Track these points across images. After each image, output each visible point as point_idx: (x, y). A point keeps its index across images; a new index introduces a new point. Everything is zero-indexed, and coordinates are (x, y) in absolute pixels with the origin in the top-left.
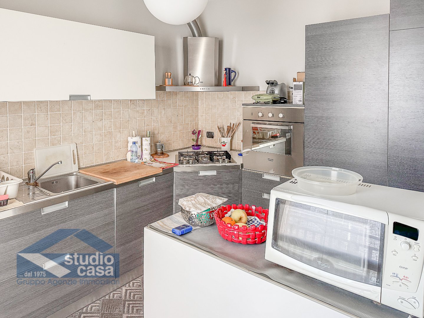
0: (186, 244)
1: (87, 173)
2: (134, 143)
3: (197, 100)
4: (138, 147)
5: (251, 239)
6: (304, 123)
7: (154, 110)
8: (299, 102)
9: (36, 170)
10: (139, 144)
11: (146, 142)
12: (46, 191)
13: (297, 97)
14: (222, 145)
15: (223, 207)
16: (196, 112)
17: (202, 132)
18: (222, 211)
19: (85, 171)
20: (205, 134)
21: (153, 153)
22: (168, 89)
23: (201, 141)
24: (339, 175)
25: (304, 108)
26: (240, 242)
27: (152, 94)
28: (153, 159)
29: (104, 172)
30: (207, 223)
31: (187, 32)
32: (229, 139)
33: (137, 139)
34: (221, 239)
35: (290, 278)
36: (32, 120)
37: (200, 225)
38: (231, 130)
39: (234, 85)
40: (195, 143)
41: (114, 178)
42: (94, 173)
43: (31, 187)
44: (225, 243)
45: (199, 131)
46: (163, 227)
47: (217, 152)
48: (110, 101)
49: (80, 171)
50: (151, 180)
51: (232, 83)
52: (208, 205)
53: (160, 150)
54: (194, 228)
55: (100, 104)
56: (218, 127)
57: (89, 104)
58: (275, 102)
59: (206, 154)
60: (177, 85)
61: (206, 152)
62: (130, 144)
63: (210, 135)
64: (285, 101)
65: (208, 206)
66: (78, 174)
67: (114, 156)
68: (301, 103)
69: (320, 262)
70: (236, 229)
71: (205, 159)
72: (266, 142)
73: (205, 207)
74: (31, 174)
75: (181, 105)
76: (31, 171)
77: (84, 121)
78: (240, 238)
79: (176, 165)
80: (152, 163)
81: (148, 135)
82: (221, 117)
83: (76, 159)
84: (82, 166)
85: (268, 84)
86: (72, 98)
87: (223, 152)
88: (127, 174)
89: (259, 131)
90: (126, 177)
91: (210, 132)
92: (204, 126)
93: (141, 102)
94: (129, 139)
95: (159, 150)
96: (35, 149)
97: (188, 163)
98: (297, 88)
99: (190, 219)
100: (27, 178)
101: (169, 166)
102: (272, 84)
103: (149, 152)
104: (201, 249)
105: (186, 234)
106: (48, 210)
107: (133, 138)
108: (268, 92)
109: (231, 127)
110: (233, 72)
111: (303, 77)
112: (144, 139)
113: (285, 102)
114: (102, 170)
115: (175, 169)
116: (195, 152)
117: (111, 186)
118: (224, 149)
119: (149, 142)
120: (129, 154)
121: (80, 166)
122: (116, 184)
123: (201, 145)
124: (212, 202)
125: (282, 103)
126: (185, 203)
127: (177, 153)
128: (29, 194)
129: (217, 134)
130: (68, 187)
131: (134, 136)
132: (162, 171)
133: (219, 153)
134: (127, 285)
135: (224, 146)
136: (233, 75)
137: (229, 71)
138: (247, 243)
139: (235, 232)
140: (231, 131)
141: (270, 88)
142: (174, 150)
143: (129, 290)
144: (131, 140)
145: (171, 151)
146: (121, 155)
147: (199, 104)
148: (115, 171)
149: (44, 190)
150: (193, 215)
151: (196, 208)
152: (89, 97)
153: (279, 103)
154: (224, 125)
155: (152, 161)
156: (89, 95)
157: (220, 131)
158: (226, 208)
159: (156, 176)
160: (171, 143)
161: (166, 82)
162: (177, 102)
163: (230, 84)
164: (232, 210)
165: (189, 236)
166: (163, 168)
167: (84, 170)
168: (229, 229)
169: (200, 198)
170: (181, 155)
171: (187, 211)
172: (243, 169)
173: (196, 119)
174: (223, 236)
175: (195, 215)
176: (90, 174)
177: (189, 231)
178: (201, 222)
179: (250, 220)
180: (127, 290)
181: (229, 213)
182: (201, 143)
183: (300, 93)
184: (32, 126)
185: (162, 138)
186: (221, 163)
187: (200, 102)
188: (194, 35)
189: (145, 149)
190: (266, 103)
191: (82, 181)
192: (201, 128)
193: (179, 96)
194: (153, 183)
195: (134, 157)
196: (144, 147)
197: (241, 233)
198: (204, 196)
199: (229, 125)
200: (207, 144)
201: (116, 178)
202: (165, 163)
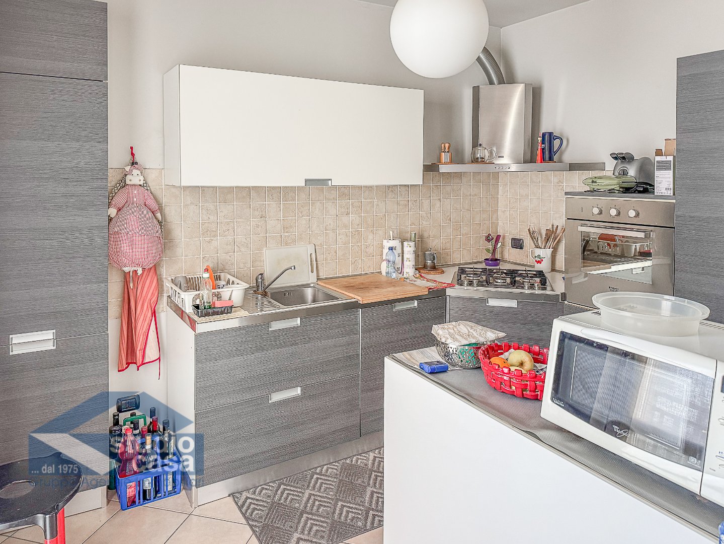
0: (434, 383)
1: (327, 286)
2: (391, 249)
3: (496, 186)
4: (397, 255)
5: (530, 391)
6: (674, 228)
7: (423, 201)
8: (666, 192)
9: (265, 275)
10: (399, 250)
11: (409, 249)
12: (276, 302)
13: (664, 181)
14: (536, 261)
15: (496, 345)
16: (493, 205)
17: (504, 238)
18: (494, 350)
19: (325, 283)
20: (509, 242)
21: (420, 266)
22: (443, 169)
23: (502, 253)
24: (675, 309)
25: (674, 201)
26: (512, 394)
27: (416, 177)
28: (418, 275)
29: (347, 285)
30: (470, 363)
31: (479, 77)
32: (549, 251)
33: (396, 243)
34: (486, 386)
35: (575, 446)
36: (262, 211)
37: (460, 364)
38: (552, 237)
39: (560, 161)
40: (489, 256)
41: (359, 294)
42: (335, 286)
43: (260, 297)
44: (492, 391)
45: (498, 237)
46: (409, 360)
47: (524, 272)
48: (360, 188)
49: (319, 282)
50: (411, 304)
51: (555, 158)
52: (474, 338)
53: (431, 262)
54: (450, 368)
55: (345, 191)
56: (529, 230)
57: (332, 192)
58: (627, 190)
59: (505, 273)
60: (461, 162)
61: (505, 270)
62: (386, 251)
63: (518, 244)
64: (644, 188)
65: (472, 339)
66: (316, 286)
67: (365, 266)
68: (669, 193)
69: (616, 427)
70: (506, 374)
71: (499, 281)
72: (628, 262)
73: (466, 339)
74: (260, 280)
75: (468, 194)
76: (260, 276)
77: (326, 215)
78: (514, 388)
79: (451, 285)
80: (416, 280)
81: (413, 239)
82: (537, 213)
83: (315, 265)
84: (322, 275)
85: (616, 158)
86: (308, 183)
87: (535, 273)
88: (377, 291)
89: (618, 242)
90: (374, 294)
91: (517, 239)
92: (508, 229)
93: (403, 189)
94: (385, 242)
95: (429, 262)
96: (265, 249)
97: (471, 283)
98: (664, 166)
99: (447, 355)
100: (255, 285)
101: (440, 286)
102: (623, 158)
103: (412, 263)
104: (453, 392)
105: (437, 373)
106: (276, 326)
107: (389, 241)
108: (617, 174)
109: (553, 231)
110: (556, 139)
111: (673, 146)
112: (405, 243)
113: (645, 191)
114: (345, 283)
115: (449, 292)
116: (486, 269)
117: (355, 306)
118: (539, 267)
119: (412, 249)
120: (384, 264)
121: (319, 277)
122: (361, 303)
123: (499, 260)
124: (480, 335)
125: (640, 192)
126: (440, 332)
127: (456, 269)
128: (257, 304)
129: (528, 242)
130: (303, 301)
131: (392, 238)
132: (427, 293)
133: (527, 274)
134: (377, 451)
135: (538, 262)
136: (556, 143)
137: (550, 138)
138: (523, 397)
139: (505, 378)
140: (552, 240)
141: (620, 167)
142: (454, 265)
143: (378, 457)
144: (387, 244)
145: (449, 266)
146: (373, 266)
147: (500, 192)
148: (362, 287)
149: (273, 301)
150: (450, 348)
151: (455, 340)
152: (330, 182)
153: (634, 192)
154: (542, 228)
155: (416, 278)
156: (330, 180)
157: (533, 238)
158: (501, 346)
159: (418, 298)
160: (449, 253)
161: (441, 158)
162: (460, 189)
163: (551, 159)
164: (512, 350)
165: (442, 376)
166: (430, 289)
167: (323, 281)
168: (495, 371)
169: (462, 326)
170: (462, 271)
171: (443, 343)
172: (566, 302)
173: (495, 216)
174: (490, 383)
175: (452, 349)
176: (330, 287)
177: (444, 370)
178: (462, 361)
179: (540, 368)
180: (375, 457)
181: (506, 354)
182: (502, 256)
183: (669, 176)
184: (262, 219)
185: (435, 243)
186: (526, 288)
187: (500, 188)
188: (491, 83)
189: (407, 259)
190: (611, 191)
191: (320, 296)
192: (501, 231)
193: (464, 180)
194: (414, 308)
195: (391, 270)
196: (405, 256)
197: (514, 380)
198: (468, 325)
199: (550, 227)
200: (511, 257)
201: (361, 295)
202: (435, 281)
